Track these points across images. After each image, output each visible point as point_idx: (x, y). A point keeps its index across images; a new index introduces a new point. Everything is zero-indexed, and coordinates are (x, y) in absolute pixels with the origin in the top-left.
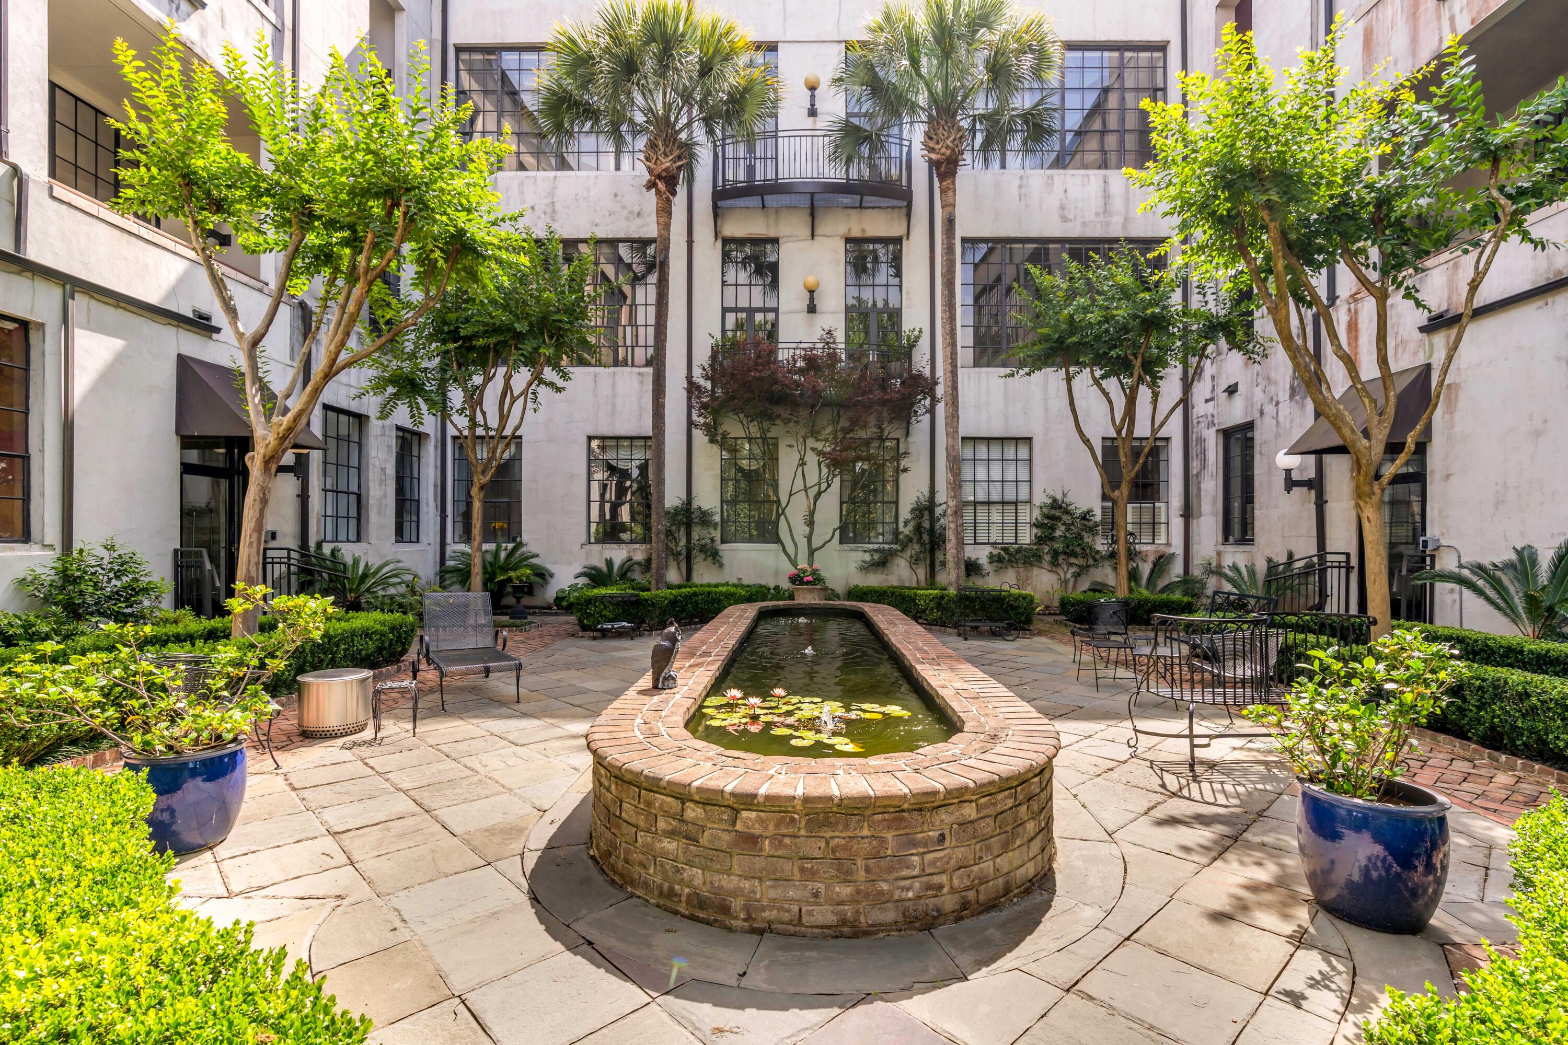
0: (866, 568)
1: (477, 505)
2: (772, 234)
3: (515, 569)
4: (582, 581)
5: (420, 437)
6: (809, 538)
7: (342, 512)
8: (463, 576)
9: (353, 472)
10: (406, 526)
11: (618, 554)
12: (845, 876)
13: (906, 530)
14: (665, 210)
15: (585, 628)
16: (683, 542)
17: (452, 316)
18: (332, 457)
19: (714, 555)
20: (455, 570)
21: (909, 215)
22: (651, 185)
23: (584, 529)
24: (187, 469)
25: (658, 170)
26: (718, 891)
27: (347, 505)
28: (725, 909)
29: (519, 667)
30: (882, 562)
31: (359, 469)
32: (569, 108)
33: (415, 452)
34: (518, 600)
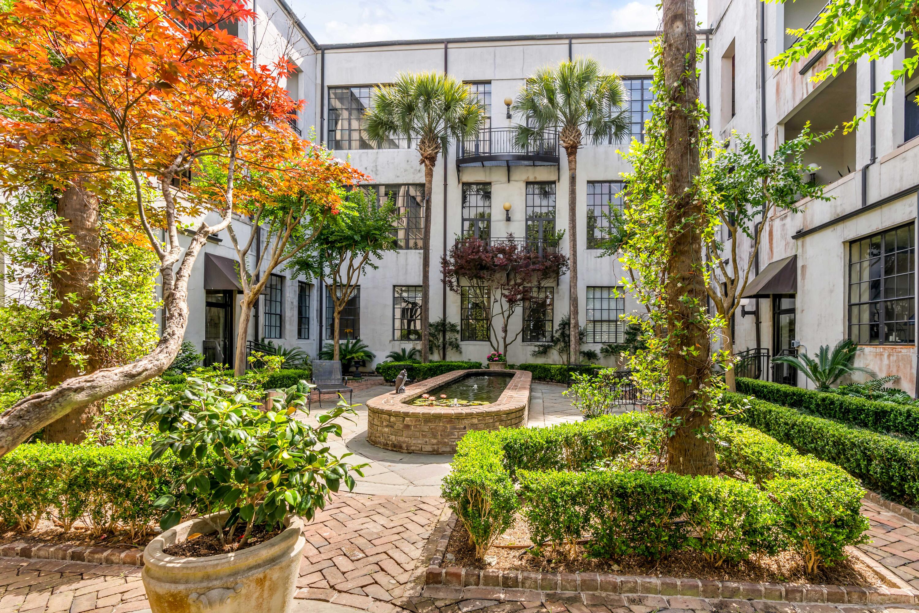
0: (536, 354)
1: (337, 321)
2: (488, 180)
3: (356, 353)
4: (390, 359)
5: (310, 286)
6: (505, 339)
7: (273, 324)
8: (330, 356)
9: (278, 304)
10: (303, 330)
11: (408, 346)
12: (434, 436)
13: (557, 335)
14: (430, 174)
15: (387, 381)
16: (441, 340)
17: (325, 232)
18: (268, 297)
19: (457, 347)
20: (326, 353)
21: (559, 169)
22: (422, 162)
23: (391, 333)
24: (209, 304)
25: (426, 154)
26: (399, 442)
27: (275, 320)
28: (401, 447)
29: (351, 391)
30: (544, 351)
31: (281, 302)
32: (382, 127)
33: (307, 294)
34: (357, 368)
